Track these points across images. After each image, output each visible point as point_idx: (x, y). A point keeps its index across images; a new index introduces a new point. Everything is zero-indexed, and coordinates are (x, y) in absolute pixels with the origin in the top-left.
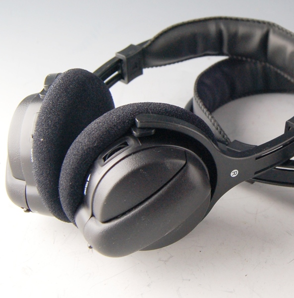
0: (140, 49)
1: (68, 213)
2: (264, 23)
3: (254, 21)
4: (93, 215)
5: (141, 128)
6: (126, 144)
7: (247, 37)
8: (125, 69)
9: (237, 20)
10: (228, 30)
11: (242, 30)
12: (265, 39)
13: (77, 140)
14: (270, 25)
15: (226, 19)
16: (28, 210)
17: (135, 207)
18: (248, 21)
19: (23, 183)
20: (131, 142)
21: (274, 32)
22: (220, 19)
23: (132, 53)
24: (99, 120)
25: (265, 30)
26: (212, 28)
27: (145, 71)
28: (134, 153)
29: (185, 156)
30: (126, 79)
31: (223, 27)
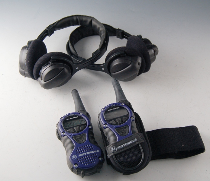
0: (53, 26)
1: (35, 78)
2: (91, 17)
3: (87, 16)
4: (42, 80)
5: (52, 59)
6: (49, 63)
7: (86, 21)
8: (48, 32)
9: (82, 16)
10: (80, 19)
11: (84, 19)
12: (91, 22)
13: (37, 62)
14: (93, 18)
15: (79, 16)
16: (25, 77)
17: (52, 78)
18: (86, 16)
19: (24, 70)
20: (50, 63)
21: (94, 20)
22: (77, 16)
23: (50, 28)
24: (42, 57)
25: (91, 19)
26: (75, 18)
27: (55, 32)
28: (51, 66)
29: (64, 66)
30: (49, 35)
31: (78, 18)
